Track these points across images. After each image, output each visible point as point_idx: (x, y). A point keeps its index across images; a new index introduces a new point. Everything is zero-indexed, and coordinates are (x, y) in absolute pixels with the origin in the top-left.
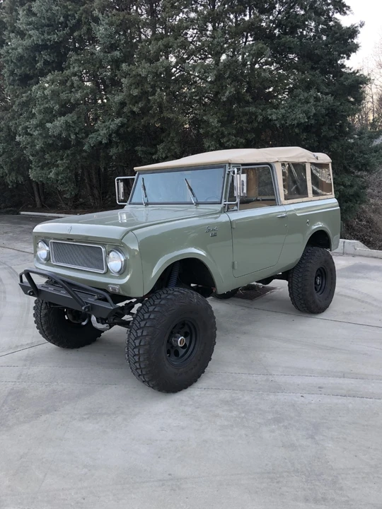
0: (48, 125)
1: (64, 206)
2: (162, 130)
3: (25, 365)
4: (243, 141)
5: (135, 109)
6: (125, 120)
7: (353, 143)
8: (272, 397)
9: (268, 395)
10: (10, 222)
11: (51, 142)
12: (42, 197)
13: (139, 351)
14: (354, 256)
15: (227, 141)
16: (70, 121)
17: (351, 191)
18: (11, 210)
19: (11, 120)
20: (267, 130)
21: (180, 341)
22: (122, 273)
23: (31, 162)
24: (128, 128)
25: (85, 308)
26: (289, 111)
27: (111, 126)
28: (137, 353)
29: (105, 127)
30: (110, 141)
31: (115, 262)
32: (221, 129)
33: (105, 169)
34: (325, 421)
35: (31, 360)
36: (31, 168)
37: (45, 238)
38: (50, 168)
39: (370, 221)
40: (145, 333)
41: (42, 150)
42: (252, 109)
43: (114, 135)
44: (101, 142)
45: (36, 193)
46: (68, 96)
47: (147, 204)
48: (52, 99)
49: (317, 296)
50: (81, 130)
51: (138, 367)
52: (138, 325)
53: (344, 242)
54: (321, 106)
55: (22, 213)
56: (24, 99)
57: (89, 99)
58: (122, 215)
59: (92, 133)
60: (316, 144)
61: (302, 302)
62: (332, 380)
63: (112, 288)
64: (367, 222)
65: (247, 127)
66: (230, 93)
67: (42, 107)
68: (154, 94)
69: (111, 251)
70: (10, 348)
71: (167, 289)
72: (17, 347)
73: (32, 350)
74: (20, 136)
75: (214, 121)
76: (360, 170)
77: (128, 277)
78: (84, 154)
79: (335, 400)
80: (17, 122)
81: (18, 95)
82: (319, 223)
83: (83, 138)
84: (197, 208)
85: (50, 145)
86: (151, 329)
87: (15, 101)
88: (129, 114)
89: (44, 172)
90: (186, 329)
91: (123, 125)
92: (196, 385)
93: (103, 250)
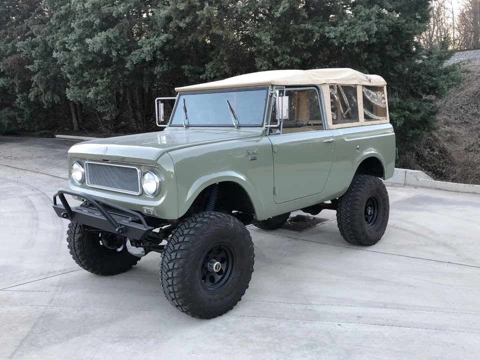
0: (88, 41)
1: (103, 129)
2: (212, 48)
3: (57, 291)
4: (298, 60)
5: (182, 25)
6: (171, 37)
7: (421, 64)
8: (308, 325)
9: (304, 323)
10: (43, 145)
11: (90, 59)
12: (80, 120)
13: (172, 275)
14: (416, 187)
15: (281, 61)
16: (111, 36)
17: (417, 117)
18: (45, 133)
19: (47, 34)
20: (325, 49)
21: (216, 265)
22: (157, 194)
23: (68, 80)
24: (174, 44)
25: (119, 230)
26: (349, 28)
27: (156, 43)
28: (170, 276)
29: (149, 43)
30: (155, 58)
31: (150, 183)
32: (274, 47)
33: (150, 89)
34: (358, 348)
35: (64, 286)
36: (69, 87)
37: (80, 159)
38: (89, 87)
39: (443, 151)
40: (178, 257)
41: (81, 67)
42: (308, 26)
43: (158, 52)
44: (144, 60)
45: (73, 115)
46: (109, 10)
47: (188, 126)
48: (92, 12)
49: (368, 227)
50: (123, 46)
51: (172, 291)
52: (172, 248)
53: (406, 172)
54: (385, 24)
55: (58, 136)
56: (63, 12)
57: (133, 12)
58: (161, 137)
59: (135, 49)
60: (380, 65)
61: (351, 233)
62: (372, 310)
63: (147, 210)
64: (440, 152)
65: (302, 45)
66: (284, 8)
67: (82, 21)
68: (202, 9)
69: (147, 172)
70: (42, 274)
71: (204, 213)
72: (49, 273)
73: (65, 276)
74: (57, 52)
75: (266, 39)
76: (428, 94)
77: (163, 199)
78: (126, 73)
79: (373, 329)
80: (54, 36)
81: (56, 8)
82: (372, 149)
83: (125, 55)
84: (238, 131)
85: (90, 62)
86: (185, 252)
87: (52, 14)
88: (176, 30)
89: (83, 91)
90: (223, 255)
91: (168, 41)
92: (231, 312)
93: (138, 171)
